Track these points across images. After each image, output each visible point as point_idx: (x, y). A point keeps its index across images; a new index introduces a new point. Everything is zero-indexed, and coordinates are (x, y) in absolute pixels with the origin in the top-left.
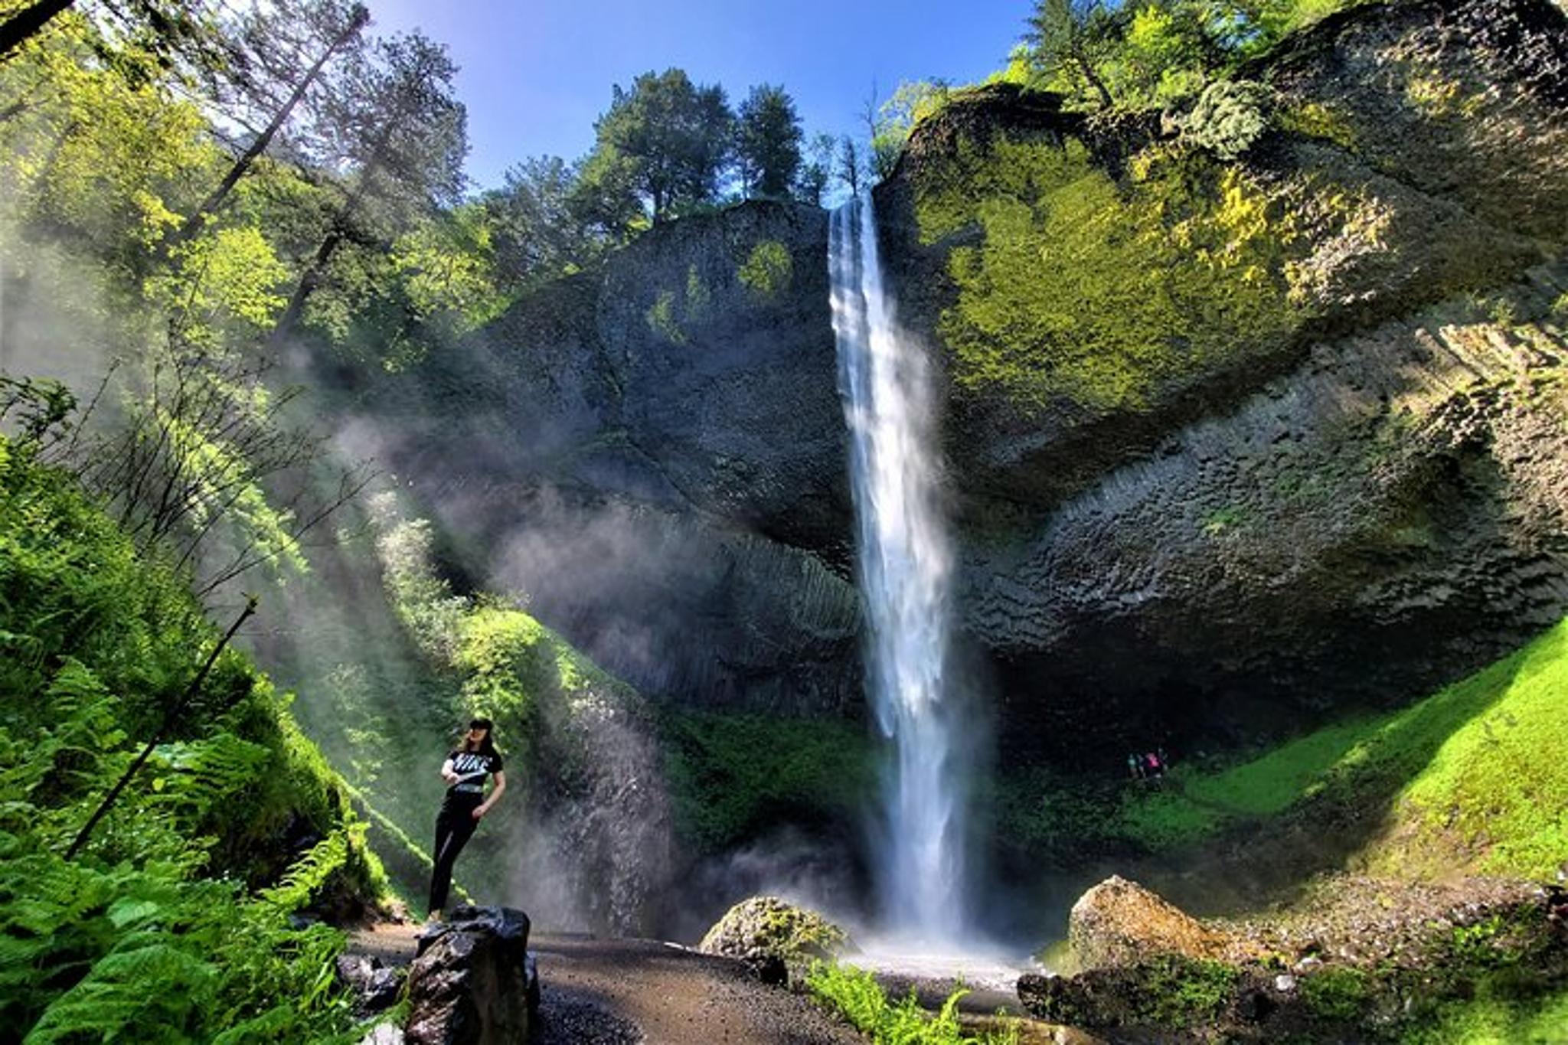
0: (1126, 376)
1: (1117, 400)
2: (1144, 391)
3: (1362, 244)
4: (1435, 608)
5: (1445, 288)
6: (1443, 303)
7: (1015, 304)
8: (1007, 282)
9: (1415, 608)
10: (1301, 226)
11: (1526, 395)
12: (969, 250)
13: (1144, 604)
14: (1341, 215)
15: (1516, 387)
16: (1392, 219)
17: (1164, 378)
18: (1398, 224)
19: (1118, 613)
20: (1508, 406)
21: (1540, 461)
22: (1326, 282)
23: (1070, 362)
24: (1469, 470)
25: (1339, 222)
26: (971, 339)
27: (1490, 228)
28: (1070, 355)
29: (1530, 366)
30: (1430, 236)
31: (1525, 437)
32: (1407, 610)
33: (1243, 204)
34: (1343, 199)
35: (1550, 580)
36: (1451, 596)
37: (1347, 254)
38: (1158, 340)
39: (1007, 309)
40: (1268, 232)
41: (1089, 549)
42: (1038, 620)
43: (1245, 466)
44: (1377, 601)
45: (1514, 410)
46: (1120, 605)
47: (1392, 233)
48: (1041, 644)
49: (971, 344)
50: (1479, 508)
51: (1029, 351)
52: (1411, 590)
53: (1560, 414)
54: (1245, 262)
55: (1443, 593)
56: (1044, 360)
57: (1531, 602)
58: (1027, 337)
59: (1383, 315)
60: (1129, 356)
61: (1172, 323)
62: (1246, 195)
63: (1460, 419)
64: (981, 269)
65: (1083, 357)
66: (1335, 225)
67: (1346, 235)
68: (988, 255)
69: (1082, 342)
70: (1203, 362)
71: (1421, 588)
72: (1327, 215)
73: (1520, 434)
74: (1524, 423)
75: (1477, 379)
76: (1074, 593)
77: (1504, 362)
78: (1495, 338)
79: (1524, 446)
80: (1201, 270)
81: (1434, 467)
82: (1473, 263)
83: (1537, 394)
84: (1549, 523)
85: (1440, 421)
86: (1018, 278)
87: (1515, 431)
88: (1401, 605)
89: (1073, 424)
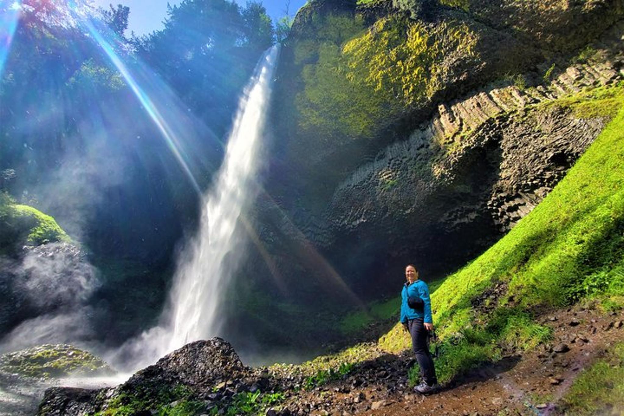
0: (365, 122)
1: (359, 133)
2: (372, 128)
3: (464, 53)
4: (469, 223)
5: (498, 73)
6: (496, 81)
7: (326, 90)
8: (324, 80)
9: (461, 223)
10: (440, 47)
11: (521, 116)
12: (311, 65)
13: (359, 225)
14: (457, 41)
15: (518, 113)
16: (478, 41)
17: (380, 122)
18: (481, 43)
19: (351, 230)
20: (511, 122)
21: (522, 147)
22: (447, 73)
23: (345, 116)
24: (490, 155)
25: (457, 44)
26: (307, 106)
27: (522, 45)
28: (344, 112)
29: (526, 103)
30: (494, 48)
31: (516, 136)
32: (458, 225)
33: (419, 39)
34: (459, 33)
35: (520, 207)
36: (476, 217)
37: (457, 58)
38: (378, 105)
39: (323, 92)
40: (427, 51)
41: (344, 202)
42: (325, 235)
43: (404, 160)
44: (447, 221)
45: (514, 123)
46: (352, 226)
47: (477, 48)
48: (325, 246)
49: (307, 109)
50: (493, 173)
51: (330, 111)
52: (461, 215)
53: (534, 123)
54: (416, 66)
55: (473, 216)
56: (335, 115)
57: (511, 219)
58: (330, 105)
59: (469, 88)
60: (367, 112)
61: (385, 96)
62: (421, 35)
63: (490, 130)
64: (314, 74)
65: (349, 113)
66: (454, 46)
67: (458, 50)
68: (318, 67)
69: (350, 106)
70: (395, 114)
71: (465, 213)
72: (451, 41)
73: (515, 135)
74: (517, 129)
75: (501, 111)
76: (338, 223)
77: (516, 103)
78: (515, 93)
79: (515, 140)
80: (398, 70)
81: (475, 154)
82: (512, 61)
83: (526, 116)
84: (522, 178)
85: (481, 132)
86: (328, 78)
87: (513, 134)
88: (456, 223)
89: (342, 143)
